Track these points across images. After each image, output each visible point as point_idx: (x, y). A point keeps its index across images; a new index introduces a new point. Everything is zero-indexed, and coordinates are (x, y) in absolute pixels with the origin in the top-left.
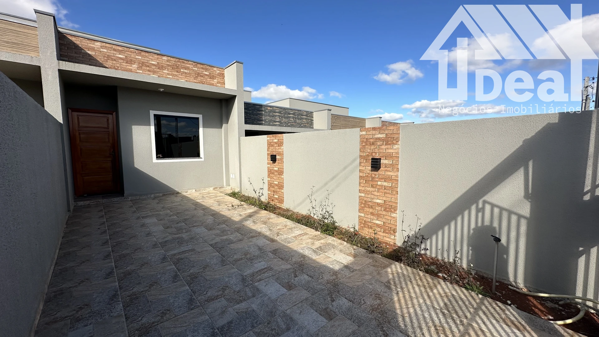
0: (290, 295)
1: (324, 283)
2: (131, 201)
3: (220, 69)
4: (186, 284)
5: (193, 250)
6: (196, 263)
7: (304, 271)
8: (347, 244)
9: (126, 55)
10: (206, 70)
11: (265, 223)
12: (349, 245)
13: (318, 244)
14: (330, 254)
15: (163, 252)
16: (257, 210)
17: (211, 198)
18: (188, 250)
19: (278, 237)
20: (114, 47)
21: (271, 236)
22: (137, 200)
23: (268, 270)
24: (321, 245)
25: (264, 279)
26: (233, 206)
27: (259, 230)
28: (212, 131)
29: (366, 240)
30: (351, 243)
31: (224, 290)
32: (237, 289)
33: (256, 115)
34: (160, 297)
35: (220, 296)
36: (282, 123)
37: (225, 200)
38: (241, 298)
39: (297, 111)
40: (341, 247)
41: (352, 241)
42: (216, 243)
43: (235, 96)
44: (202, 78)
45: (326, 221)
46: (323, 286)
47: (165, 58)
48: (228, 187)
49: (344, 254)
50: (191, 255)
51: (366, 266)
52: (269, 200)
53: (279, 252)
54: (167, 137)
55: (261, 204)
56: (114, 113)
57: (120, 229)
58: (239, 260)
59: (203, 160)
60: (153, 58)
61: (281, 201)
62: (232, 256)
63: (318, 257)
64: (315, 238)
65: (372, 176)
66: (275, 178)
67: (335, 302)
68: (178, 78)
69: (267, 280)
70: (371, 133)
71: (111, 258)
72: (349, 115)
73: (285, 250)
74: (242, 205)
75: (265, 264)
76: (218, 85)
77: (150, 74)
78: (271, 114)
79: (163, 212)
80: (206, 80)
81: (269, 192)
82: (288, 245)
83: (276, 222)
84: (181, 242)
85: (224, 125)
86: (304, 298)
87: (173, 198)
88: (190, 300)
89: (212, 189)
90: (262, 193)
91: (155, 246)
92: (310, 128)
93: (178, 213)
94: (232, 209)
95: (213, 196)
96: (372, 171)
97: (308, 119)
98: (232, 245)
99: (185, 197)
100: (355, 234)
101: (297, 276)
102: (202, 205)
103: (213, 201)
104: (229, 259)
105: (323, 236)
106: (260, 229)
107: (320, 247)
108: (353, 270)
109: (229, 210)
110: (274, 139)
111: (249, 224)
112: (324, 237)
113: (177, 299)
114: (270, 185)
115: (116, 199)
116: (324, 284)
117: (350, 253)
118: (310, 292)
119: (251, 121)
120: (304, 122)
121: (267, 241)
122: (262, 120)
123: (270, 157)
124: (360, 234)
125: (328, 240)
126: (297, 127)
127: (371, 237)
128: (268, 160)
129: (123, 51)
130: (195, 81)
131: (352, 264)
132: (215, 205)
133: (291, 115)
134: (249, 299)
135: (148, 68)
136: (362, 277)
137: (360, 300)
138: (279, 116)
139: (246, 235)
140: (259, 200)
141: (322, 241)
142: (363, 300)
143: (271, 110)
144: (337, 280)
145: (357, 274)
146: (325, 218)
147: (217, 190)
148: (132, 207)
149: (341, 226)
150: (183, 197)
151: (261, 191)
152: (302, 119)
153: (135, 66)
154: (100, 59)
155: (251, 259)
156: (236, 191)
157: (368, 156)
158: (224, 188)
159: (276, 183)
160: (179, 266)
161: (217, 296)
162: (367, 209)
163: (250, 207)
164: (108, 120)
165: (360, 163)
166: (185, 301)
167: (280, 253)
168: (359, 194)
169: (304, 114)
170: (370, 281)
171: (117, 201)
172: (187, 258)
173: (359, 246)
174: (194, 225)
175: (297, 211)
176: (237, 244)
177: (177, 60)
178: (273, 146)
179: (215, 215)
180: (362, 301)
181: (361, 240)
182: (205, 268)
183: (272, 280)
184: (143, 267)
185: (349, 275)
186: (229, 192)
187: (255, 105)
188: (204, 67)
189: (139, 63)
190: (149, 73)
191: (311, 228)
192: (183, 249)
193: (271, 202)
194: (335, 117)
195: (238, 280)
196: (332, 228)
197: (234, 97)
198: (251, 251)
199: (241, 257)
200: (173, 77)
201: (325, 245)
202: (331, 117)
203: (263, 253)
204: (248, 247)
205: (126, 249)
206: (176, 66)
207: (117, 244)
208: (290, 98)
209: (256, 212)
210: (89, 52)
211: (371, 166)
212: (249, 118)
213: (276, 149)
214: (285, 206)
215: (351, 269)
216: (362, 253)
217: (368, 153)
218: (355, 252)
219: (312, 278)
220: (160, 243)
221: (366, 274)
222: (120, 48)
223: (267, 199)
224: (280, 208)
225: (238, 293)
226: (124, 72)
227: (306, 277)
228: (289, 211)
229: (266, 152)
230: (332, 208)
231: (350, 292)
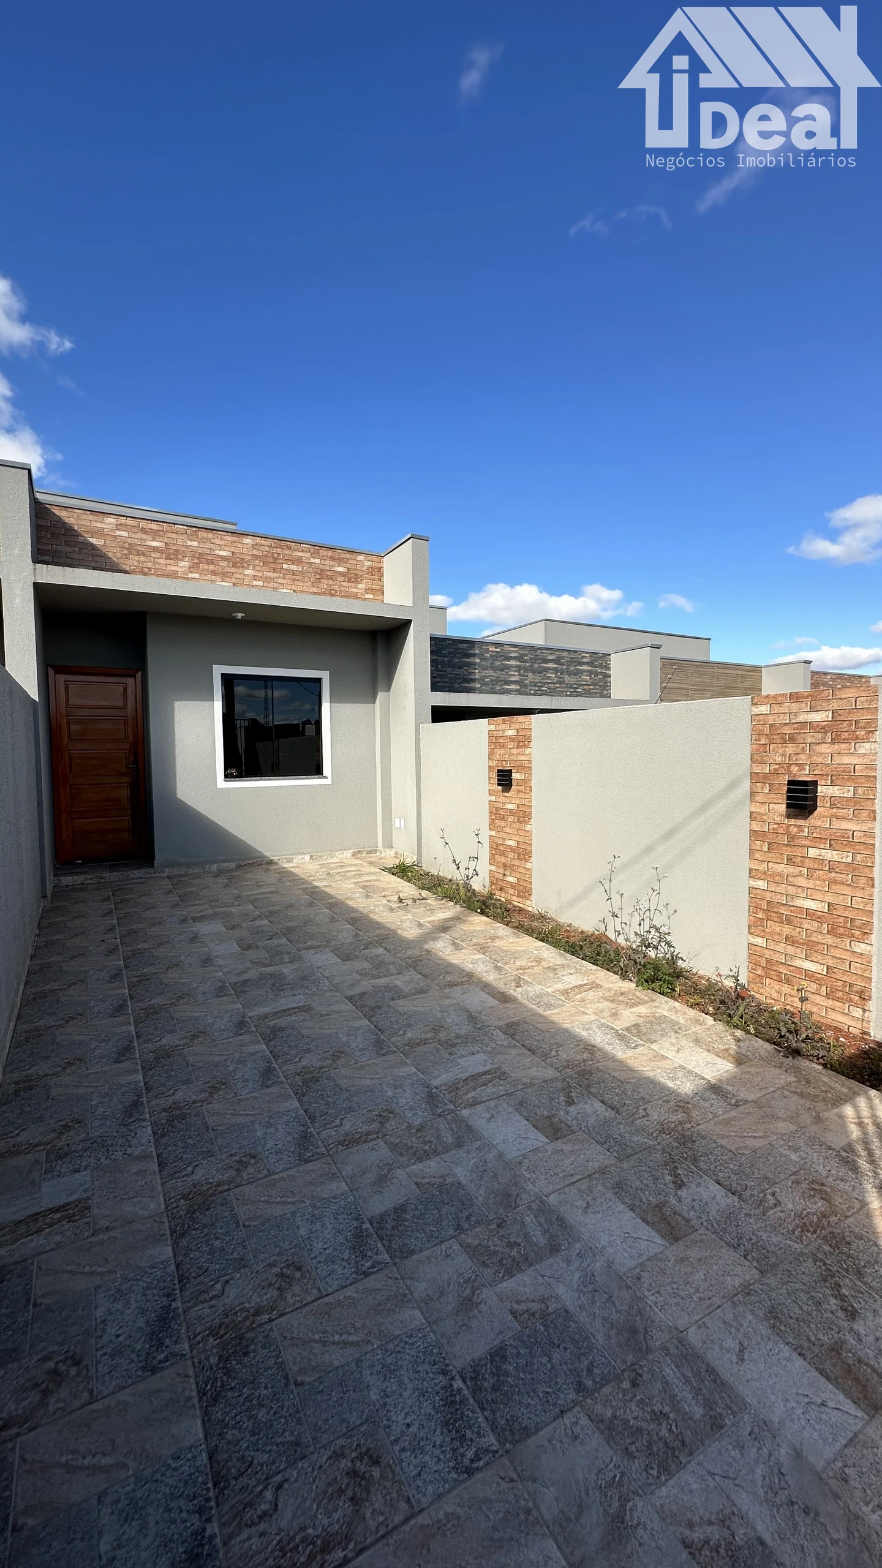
0: (556, 1152)
1: (651, 1131)
2: (168, 877)
3: (374, 558)
4: (292, 1094)
5: (307, 1009)
6: (314, 1044)
7: (593, 1090)
8: (713, 1022)
9: (166, 540)
10: (341, 561)
11: (483, 949)
12: (720, 1027)
13: (629, 1016)
14: (665, 1046)
15: (238, 1009)
16: (462, 912)
17: (348, 878)
18: (295, 1008)
19: (519, 990)
20: (143, 524)
21: (501, 987)
22: (181, 876)
23: (496, 1078)
24: (640, 1021)
25: (485, 1102)
26: (400, 900)
27: (469, 967)
28: (352, 711)
29: (773, 1017)
30: (728, 1022)
31: (382, 1119)
32: (417, 1122)
33: (459, 668)
34: (234, 1120)
35: (375, 1136)
36: (526, 686)
37: (379, 884)
38: (427, 1147)
39: (565, 654)
40: (699, 1032)
41: (730, 1016)
42: (362, 994)
43: (408, 623)
44: (331, 582)
45: (652, 953)
46: (648, 1139)
47: (248, 541)
48: (388, 852)
49: (709, 1051)
50: (304, 1020)
51: (778, 1092)
52: (493, 887)
53: (523, 1032)
54: (246, 725)
55: (470, 898)
56: (139, 675)
57: (146, 945)
58: (419, 1044)
59: (328, 781)
60: (223, 543)
61: (525, 892)
62: (401, 1032)
63: (631, 1054)
64: (621, 998)
65: (788, 833)
66: (508, 830)
67: (685, 1191)
68: (276, 585)
69: (492, 1104)
70: (785, 708)
71: (129, 1014)
72: (712, 659)
73: (538, 1026)
74: (424, 899)
75: (486, 1060)
76: (367, 596)
77: (215, 581)
78: (498, 663)
79: (240, 908)
80: (340, 586)
81: (493, 868)
82: (548, 1013)
83: (512, 948)
84: (278, 984)
85: (380, 695)
86: (597, 1165)
87: (259, 874)
88: (301, 1137)
89: (348, 854)
90: (475, 870)
91: (220, 991)
92: (601, 697)
93: (272, 913)
94: (399, 907)
95: (353, 873)
96: (788, 817)
97: (596, 674)
98: (401, 1002)
99: (285, 874)
100: (738, 996)
101: (573, 1103)
102: (328, 896)
103: (353, 886)
104: (393, 1039)
105: (643, 994)
106: (471, 966)
107: (636, 1026)
108: (737, 1101)
109: (392, 910)
110: (508, 728)
111: (442, 948)
112: (646, 998)
113: (272, 1130)
114: (496, 849)
115: (136, 873)
116: (652, 1134)
117: (727, 1050)
118: (611, 1150)
119: (445, 682)
120: (585, 680)
121: (491, 999)
122: (474, 680)
123: (494, 775)
124: (753, 997)
125: (657, 1007)
126: (567, 696)
127: (788, 1007)
128: (490, 783)
129: (161, 533)
130: (315, 590)
131: (732, 1080)
132: (358, 895)
133: (550, 665)
134: (447, 1151)
135: (211, 567)
136: (763, 1123)
137: (762, 1192)
138: (519, 668)
139: (435, 979)
140: (468, 888)
141: (642, 1009)
142: (773, 1194)
143: (498, 652)
144: (689, 1125)
145: (748, 1114)
146: (649, 946)
147: (361, 859)
148: (169, 892)
149: (695, 971)
150: (282, 872)
151: (472, 865)
152: (577, 673)
153: (184, 564)
154: (114, 553)
155: (449, 1045)
156: (409, 861)
157: (776, 773)
158: (379, 854)
159: (511, 843)
160: (275, 1046)
161: (367, 1134)
162: (773, 926)
163: (443, 904)
164: (125, 690)
165: (753, 794)
166: (289, 1138)
167: (526, 1034)
168: (751, 882)
169: (585, 660)
170: (792, 1138)
171: (141, 878)
172: (293, 1028)
173: (753, 1031)
174: (309, 943)
175: (569, 922)
176: (414, 999)
177: (273, 543)
178: (503, 746)
179: (359, 921)
180: (770, 1197)
181: (756, 1015)
182: (335, 1057)
183: (505, 1105)
184: (196, 1042)
185: (726, 1116)
186: (393, 862)
187: (456, 642)
188: (336, 554)
189: (193, 557)
190: (214, 578)
191: (608, 970)
192: (285, 1003)
193: (498, 893)
194: (672, 664)
195: (418, 1097)
196: (669, 975)
197: (405, 624)
198: (448, 1022)
199: (423, 1036)
200: (266, 584)
201: (651, 1022)
202: (659, 665)
203: (479, 1029)
204: (442, 1012)
205: (159, 994)
206: (273, 557)
207: (139, 982)
208: (546, 620)
209: (457, 919)
210: (93, 541)
211: (785, 802)
212: (440, 676)
213: (511, 754)
214: (533, 905)
215: (732, 1099)
216: (762, 1052)
217: (777, 766)
218: (739, 1047)
219: (617, 1112)
220: (234, 985)
221: (778, 1118)
222: (154, 526)
223: (487, 884)
224: (521, 911)
225: (418, 1131)
226: (162, 580)
227: (598, 1105)
228: (546, 919)
229: (485, 763)
230: (669, 918)
231: (731, 1166)
